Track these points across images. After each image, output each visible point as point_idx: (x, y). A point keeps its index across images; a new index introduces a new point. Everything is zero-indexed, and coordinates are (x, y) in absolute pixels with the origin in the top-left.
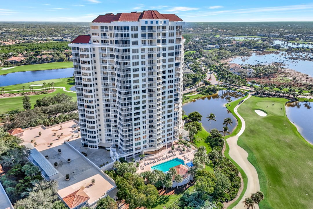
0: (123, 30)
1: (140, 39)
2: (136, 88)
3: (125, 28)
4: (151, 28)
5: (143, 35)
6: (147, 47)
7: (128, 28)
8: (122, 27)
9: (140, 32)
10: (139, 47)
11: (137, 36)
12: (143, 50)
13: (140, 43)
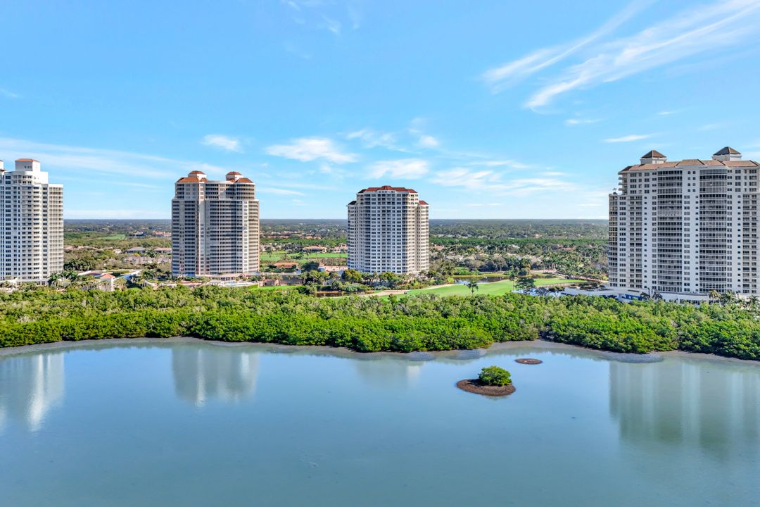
0: (366, 195)
1: (377, 201)
4: (384, 195)
5: (379, 199)
6: (381, 205)
9: (377, 197)
10: (377, 205)
11: (375, 199)
12: (379, 208)
13: (377, 203)
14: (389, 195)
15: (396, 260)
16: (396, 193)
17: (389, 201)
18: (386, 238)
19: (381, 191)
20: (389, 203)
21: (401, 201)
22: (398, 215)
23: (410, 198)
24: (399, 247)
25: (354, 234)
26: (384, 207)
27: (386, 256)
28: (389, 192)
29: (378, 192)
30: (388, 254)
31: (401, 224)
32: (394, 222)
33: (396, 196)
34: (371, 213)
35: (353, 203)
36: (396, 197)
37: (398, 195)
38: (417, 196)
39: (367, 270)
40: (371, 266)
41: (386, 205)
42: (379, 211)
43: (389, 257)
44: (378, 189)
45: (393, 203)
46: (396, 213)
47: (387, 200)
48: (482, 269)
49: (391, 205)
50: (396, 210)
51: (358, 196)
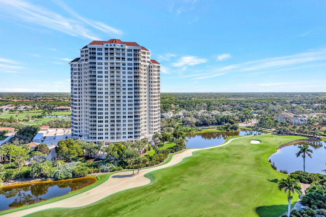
0: (91, 50)
1: (103, 56)
2: (100, 89)
3: (93, 49)
4: (112, 49)
5: (106, 54)
6: (109, 61)
7: (95, 49)
8: (91, 48)
9: (103, 52)
10: (104, 61)
11: (101, 54)
12: (106, 64)
13: (104, 58)
14: (118, 49)
15: (127, 123)
16: (127, 47)
17: (118, 56)
18: (115, 98)
19: (109, 44)
20: (118, 58)
21: (133, 57)
22: (129, 73)
23: (142, 55)
24: (130, 109)
25: (77, 95)
26: (112, 63)
27: (115, 119)
28: (118, 46)
29: (105, 46)
30: (118, 117)
31: (133, 83)
32: (124, 81)
33: (126, 50)
34: (97, 70)
35: (77, 60)
36: (126, 53)
37: (129, 50)
38: (148, 53)
39: (92, 136)
40: (97, 132)
41: (115, 61)
42: (106, 68)
43: (120, 121)
44: (105, 42)
45: (123, 59)
46: (127, 71)
47: (115, 55)
48: (197, 125)
49: (121, 61)
50: (127, 67)
51: (82, 52)
